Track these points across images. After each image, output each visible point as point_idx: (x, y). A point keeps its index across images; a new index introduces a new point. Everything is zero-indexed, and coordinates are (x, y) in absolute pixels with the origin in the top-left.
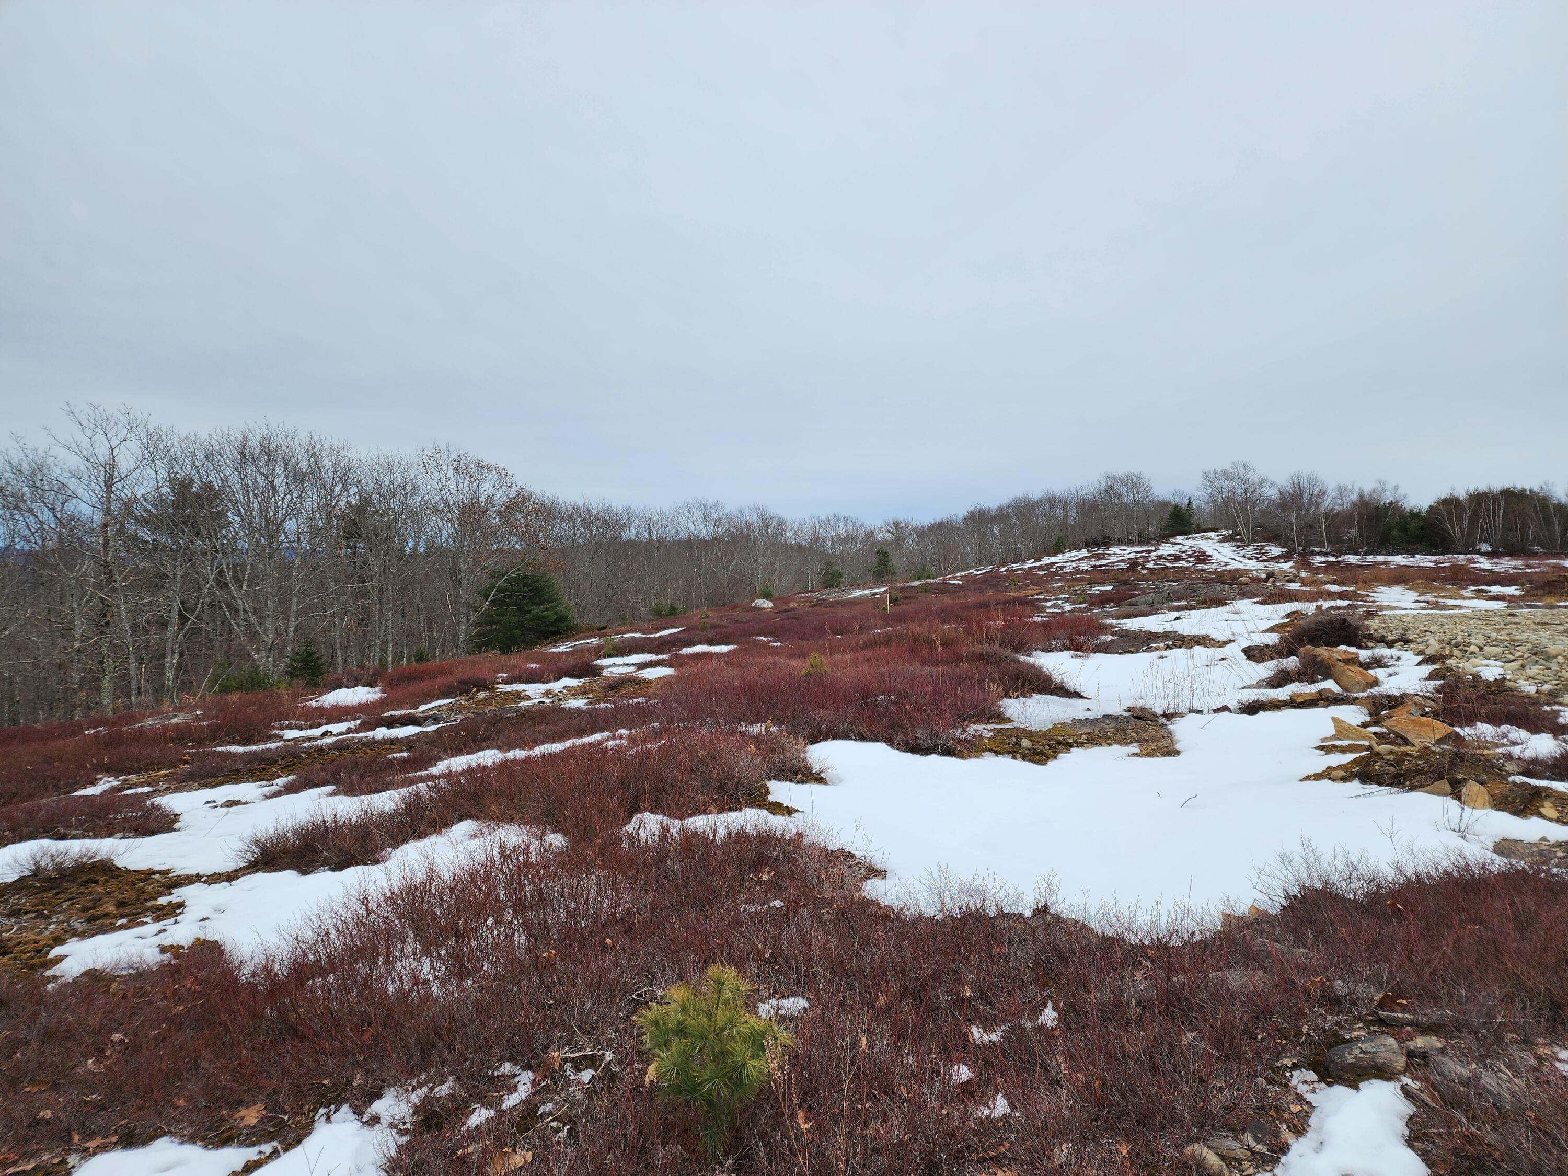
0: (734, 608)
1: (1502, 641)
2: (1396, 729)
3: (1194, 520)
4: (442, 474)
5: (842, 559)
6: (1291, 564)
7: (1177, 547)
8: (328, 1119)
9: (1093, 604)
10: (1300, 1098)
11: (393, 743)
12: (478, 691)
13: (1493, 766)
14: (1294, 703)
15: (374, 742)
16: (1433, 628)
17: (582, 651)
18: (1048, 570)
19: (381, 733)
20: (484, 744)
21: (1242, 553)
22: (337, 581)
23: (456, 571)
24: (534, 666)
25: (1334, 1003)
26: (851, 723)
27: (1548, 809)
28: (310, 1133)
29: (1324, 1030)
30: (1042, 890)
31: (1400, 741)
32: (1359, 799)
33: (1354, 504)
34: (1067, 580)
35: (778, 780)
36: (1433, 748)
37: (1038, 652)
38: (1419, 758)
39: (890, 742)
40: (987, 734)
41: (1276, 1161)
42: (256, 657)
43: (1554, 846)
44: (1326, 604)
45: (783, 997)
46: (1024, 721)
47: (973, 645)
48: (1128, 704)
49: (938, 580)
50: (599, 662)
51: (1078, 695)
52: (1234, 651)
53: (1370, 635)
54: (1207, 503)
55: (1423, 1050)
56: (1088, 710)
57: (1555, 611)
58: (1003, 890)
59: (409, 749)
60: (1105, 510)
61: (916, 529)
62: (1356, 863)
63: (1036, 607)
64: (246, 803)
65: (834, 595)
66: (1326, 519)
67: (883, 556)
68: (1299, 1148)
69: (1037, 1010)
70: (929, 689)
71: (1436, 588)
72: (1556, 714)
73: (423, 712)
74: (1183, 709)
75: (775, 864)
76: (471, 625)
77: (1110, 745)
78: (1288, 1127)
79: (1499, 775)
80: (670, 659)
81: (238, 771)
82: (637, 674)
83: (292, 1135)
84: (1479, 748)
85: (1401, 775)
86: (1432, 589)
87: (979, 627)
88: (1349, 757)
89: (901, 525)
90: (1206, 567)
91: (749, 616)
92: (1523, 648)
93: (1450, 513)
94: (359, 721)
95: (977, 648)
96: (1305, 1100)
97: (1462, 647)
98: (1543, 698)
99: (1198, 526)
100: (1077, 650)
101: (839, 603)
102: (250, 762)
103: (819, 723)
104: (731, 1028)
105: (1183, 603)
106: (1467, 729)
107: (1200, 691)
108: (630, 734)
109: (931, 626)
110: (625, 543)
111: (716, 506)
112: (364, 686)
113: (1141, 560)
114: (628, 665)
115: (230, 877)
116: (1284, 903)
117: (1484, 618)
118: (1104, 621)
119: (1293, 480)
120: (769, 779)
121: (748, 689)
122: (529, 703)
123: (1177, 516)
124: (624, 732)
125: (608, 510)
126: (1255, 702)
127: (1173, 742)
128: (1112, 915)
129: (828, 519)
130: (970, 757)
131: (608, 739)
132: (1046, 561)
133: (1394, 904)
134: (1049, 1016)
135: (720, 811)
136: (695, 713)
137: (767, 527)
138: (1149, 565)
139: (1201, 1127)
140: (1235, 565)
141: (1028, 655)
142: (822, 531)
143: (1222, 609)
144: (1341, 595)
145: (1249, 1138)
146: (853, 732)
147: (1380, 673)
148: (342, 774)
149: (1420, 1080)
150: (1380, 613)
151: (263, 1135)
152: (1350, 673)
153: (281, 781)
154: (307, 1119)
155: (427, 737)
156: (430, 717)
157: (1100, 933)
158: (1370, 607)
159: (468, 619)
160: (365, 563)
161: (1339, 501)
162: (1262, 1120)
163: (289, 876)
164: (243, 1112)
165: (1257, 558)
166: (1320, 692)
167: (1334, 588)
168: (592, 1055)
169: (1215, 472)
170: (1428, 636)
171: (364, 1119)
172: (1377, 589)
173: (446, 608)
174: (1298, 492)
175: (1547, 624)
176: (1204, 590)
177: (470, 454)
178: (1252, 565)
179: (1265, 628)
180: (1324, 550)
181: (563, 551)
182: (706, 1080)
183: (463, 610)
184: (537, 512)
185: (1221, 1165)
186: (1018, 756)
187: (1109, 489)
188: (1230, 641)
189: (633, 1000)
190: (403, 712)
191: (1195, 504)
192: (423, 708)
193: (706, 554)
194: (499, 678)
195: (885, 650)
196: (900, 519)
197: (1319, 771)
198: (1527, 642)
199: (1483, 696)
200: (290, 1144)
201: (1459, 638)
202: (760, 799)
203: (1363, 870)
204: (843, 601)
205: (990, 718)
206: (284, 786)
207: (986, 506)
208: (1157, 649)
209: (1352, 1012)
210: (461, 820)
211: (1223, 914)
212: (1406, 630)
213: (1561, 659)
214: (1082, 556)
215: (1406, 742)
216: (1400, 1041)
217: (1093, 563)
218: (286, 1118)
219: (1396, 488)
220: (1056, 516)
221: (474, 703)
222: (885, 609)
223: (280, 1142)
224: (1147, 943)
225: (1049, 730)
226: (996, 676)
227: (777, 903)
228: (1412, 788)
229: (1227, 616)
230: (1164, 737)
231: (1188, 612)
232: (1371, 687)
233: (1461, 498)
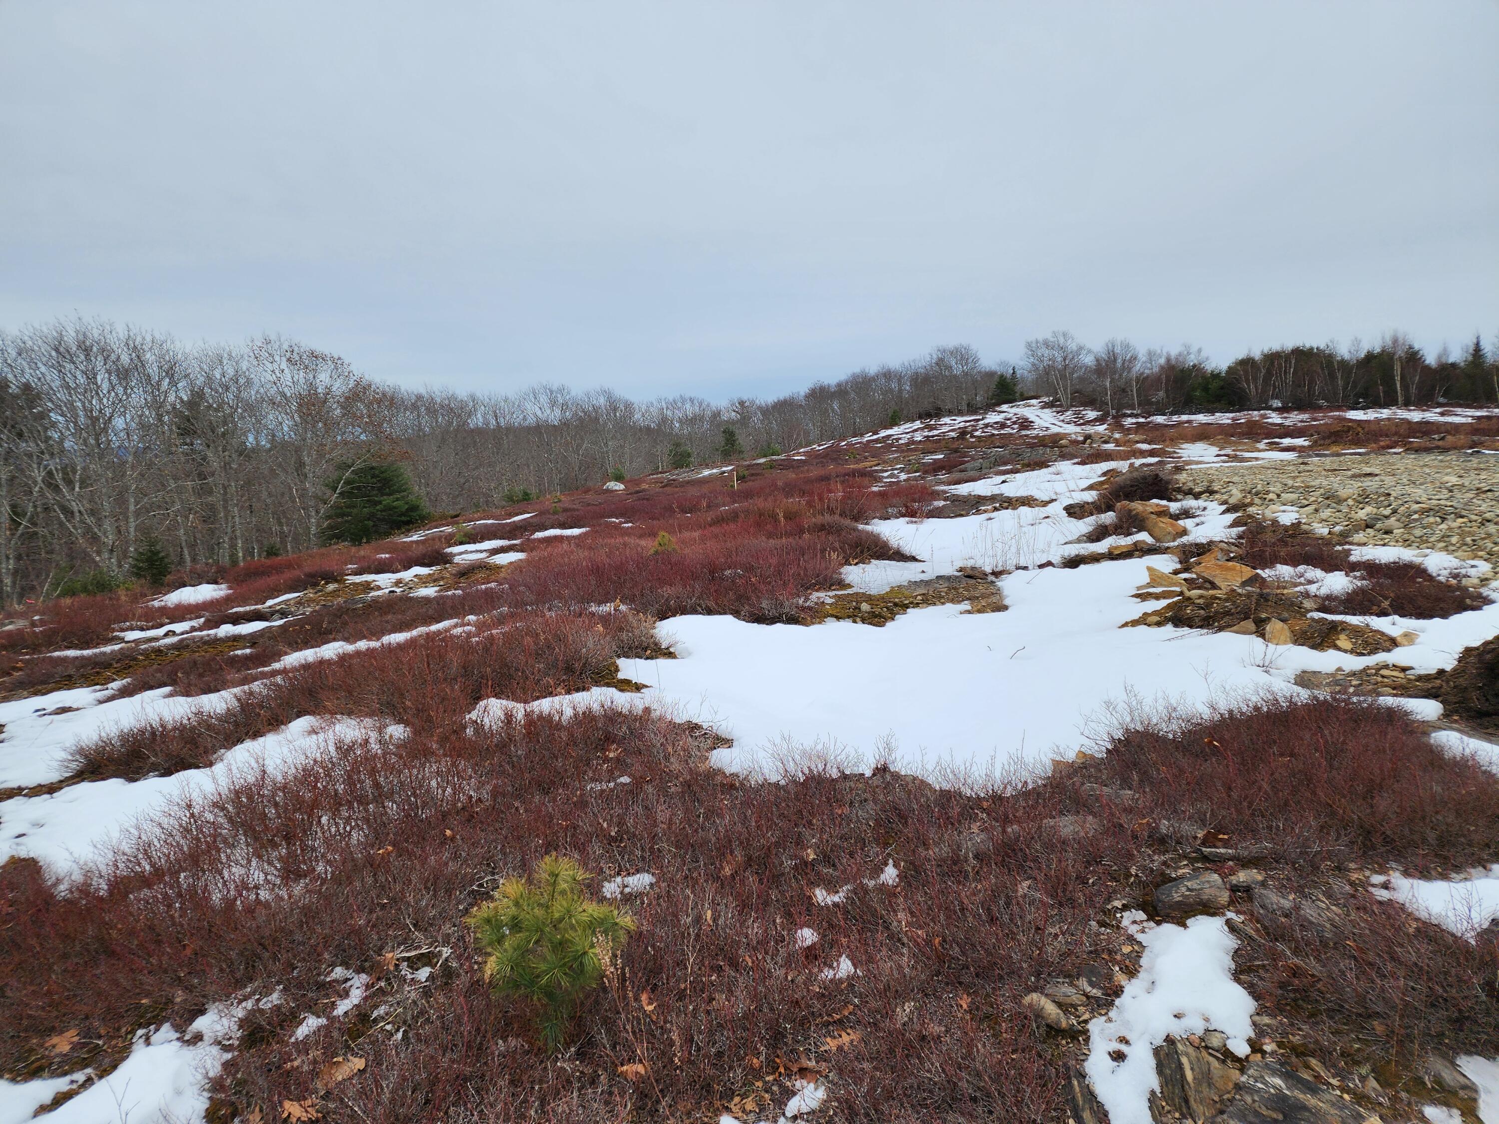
0: (587, 491)
1: (1298, 488)
2: (1205, 575)
3: (1018, 388)
4: (275, 365)
5: (691, 440)
6: (1105, 426)
7: (1003, 415)
8: (148, 1042)
9: (926, 472)
10: (1131, 939)
11: (236, 640)
12: (327, 583)
13: (1292, 604)
14: (1112, 556)
15: (216, 641)
16: (1236, 479)
17: (433, 539)
18: (884, 442)
19: (226, 630)
20: (331, 637)
21: (1062, 418)
22: (176, 479)
23: (301, 464)
24: (383, 556)
25: (1160, 842)
26: (699, 598)
27: (1343, 641)
28: (127, 1057)
29: (1152, 870)
30: (882, 750)
31: (1208, 585)
32: (1173, 642)
33: (1162, 367)
34: (903, 451)
35: (628, 657)
36: (1240, 591)
37: (876, 520)
38: (1226, 600)
39: (737, 614)
40: (829, 601)
41: (1111, 1004)
42: (98, 559)
43: (1348, 675)
44: (1138, 462)
45: (629, 874)
46: (863, 586)
47: (814, 517)
48: (959, 564)
49: (782, 457)
50: (449, 550)
51: (913, 559)
52: (1056, 509)
53: (1179, 488)
54: (1030, 372)
55: (1245, 884)
56: (923, 572)
57: (1342, 458)
58: (844, 753)
59: (253, 645)
60: (937, 383)
61: (760, 408)
62: (1175, 705)
63: (874, 477)
64: (78, 709)
65: (683, 475)
66: (1137, 383)
67: (730, 436)
68: (1132, 988)
69: (878, 870)
70: (774, 561)
71: (1234, 442)
72: (1348, 553)
73: (270, 607)
74: (1010, 566)
75: (620, 742)
76: (321, 517)
77: (943, 604)
78: (1121, 969)
79: (1298, 612)
80: (522, 544)
81: (70, 676)
82: (488, 560)
83: (107, 1060)
84: (1278, 588)
85: (1211, 617)
86: (1231, 443)
87: (821, 499)
88: (1163, 603)
89: (746, 405)
90: (1029, 432)
91: (601, 499)
92: (1317, 494)
93: (1246, 372)
94: (202, 620)
95: (819, 519)
96: (1135, 940)
97: (1262, 496)
98: (1335, 539)
99: (1022, 394)
100: (912, 516)
101: (688, 482)
102: (82, 667)
103: (667, 600)
104: (570, 918)
105: (1009, 467)
106: (1267, 571)
107: (1025, 548)
108: (478, 620)
109: (775, 501)
110: (472, 431)
111: (561, 390)
112: (209, 583)
113: (970, 429)
114: (481, 551)
115: (51, 789)
116: (1110, 747)
117: (1280, 468)
118: (937, 488)
119: (1107, 345)
120: (619, 657)
121: (597, 570)
122: (379, 593)
123: (1002, 385)
124: (472, 618)
125: (453, 397)
126: (1077, 556)
127: (1001, 598)
128: (948, 771)
129: (674, 401)
130: (813, 623)
131: (456, 626)
132: (883, 433)
133: (1211, 742)
134: (890, 874)
135: (568, 692)
136: (543, 596)
137: (615, 409)
138: (977, 433)
139: (1038, 975)
140: (1055, 430)
141: (867, 524)
142: (669, 413)
143: (1044, 471)
144: (1152, 453)
145: (1083, 983)
146: (701, 607)
147: (1188, 523)
148: (180, 675)
149: (1243, 913)
150: (1187, 468)
151: (76, 1063)
152: (1162, 525)
153: (116, 685)
154: (124, 1042)
155: (271, 632)
156: (277, 611)
157: (938, 788)
158: (1178, 462)
159: (317, 512)
160: (204, 459)
161: (1149, 365)
162: (1096, 964)
163: (114, 786)
164: (55, 1040)
165: (1075, 422)
166: (1135, 544)
167: (1145, 447)
168: (429, 952)
169: (1037, 342)
170: (1231, 487)
171: (186, 1038)
172: (1183, 446)
173: (294, 502)
174: (1112, 358)
175: (1336, 470)
176: (1028, 454)
177: (303, 344)
178: (1071, 429)
179: (1084, 487)
180: (1135, 412)
181: (409, 440)
182: (543, 972)
183: (312, 503)
184: (379, 402)
185: (1058, 1014)
186: (858, 619)
187: (940, 362)
188: (1052, 501)
189: (473, 890)
190: (248, 608)
191: (1019, 373)
192: (270, 603)
193: (556, 439)
194: (348, 569)
195: (732, 526)
196: (745, 398)
197: (1136, 617)
198: (1320, 488)
199: (1281, 540)
200: (105, 1070)
201: (1259, 487)
202: (610, 677)
203: (1182, 711)
204: (693, 481)
205: (831, 585)
206: (119, 690)
207: (826, 383)
208: (985, 511)
209: (1177, 850)
210: (298, 717)
211: (1053, 760)
212: (1211, 482)
213: (1350, 502)
214: (916, 427)
215: (1214, 586)
216: (1223, 876)
217: (926, 434)
218: (100, 1042)
219: (1200, 351)
220: (891, 390)
221: (323, 596)
222: (733, 486)
223: (95, 1069)
224: (982, 795)
225: (887, 593)
226: (837, 545)
227: (625, 779)
228: (1221, 629)
229: (1049, 477)
230: (993, 594)
231: (1014, 475)
232: (1181, 537)
233: (1257, 358)
